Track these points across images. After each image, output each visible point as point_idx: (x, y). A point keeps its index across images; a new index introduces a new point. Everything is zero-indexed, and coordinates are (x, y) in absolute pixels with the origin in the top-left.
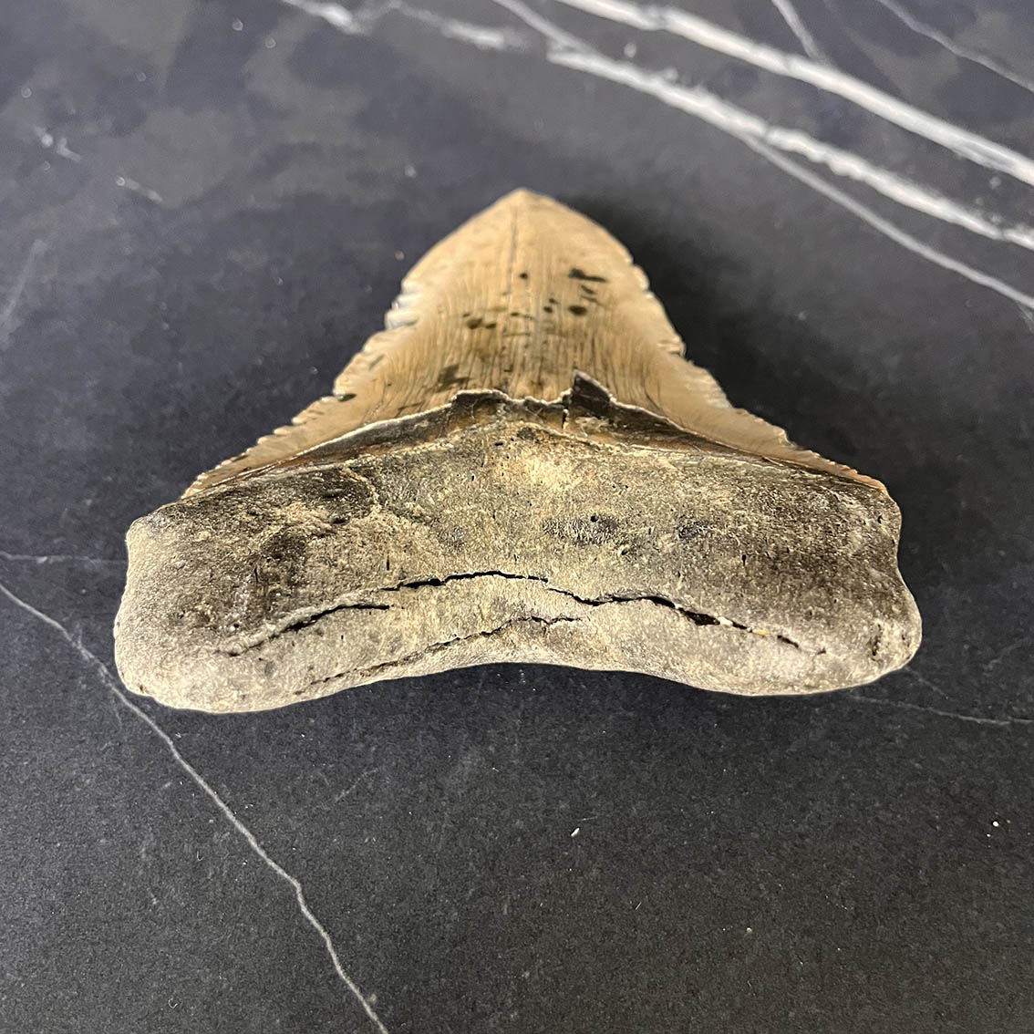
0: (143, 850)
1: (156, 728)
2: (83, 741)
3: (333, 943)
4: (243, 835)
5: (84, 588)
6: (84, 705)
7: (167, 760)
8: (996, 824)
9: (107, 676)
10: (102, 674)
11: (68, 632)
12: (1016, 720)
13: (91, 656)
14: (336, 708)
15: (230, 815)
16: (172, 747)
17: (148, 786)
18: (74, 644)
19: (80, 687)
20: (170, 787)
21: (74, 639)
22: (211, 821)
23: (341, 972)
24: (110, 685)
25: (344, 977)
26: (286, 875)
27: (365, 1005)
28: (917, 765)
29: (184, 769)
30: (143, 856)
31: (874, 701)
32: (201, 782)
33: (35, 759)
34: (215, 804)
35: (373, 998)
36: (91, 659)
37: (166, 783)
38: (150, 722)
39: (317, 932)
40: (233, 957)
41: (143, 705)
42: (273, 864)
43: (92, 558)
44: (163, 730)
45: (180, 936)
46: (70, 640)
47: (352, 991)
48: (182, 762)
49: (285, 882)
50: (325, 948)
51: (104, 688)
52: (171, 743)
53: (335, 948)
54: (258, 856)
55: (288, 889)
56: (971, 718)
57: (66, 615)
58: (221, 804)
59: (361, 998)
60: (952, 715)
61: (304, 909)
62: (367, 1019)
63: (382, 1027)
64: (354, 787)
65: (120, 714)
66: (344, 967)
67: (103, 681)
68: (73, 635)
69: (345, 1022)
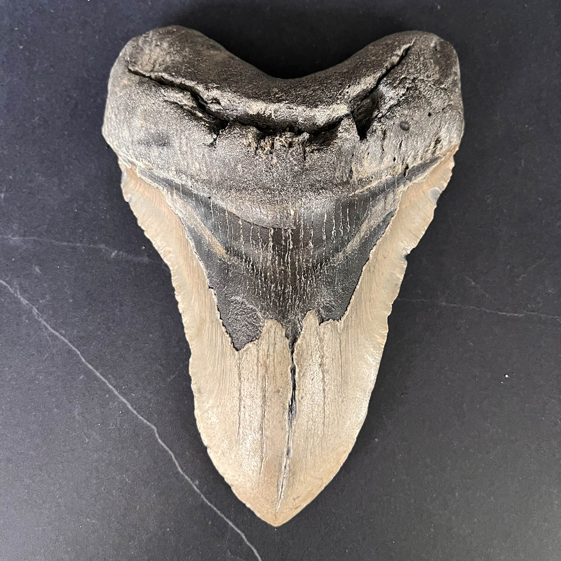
0: (76, 413)
1: (70, 344)
2: (34, 354)
3: (175, 457)
4: (124, 403)
5: (13, 257)
6: (29, 332)
7: (79, 363)
8: (507, 376)
9: (38, 314)
10: (35, 313)
11: (11, 287)
12: (528, 313)
13: (27, 302)
14: (162, 327)
15: (116, 393)
16: (80, 355)
17: (72, 378)
18: (16, 295)
19: (25, 322)
20: (83, 378)
21: (15, 292)
22: (107, 396)
23: (181, 471)
24: (40, 319)
25: (182, 473)
26: (148, 423)
27: (194, 486)
28: (471, 344)
29: (88, 368)
30: (77, 417)
31: (452, 305)
32: (98, 374)
33: (11, 366)
34: (107, 387)
35: (197, 482)
36: (27, 304)
37: (80, 376)
38: (66, 341)
39: (167, 452)
40: (128, 466)
41: (60, 331)
42: (141, 418)
43: (13, 236)
44: (74, 345)
45: (102, 457)
46: (13, 292)
47: (186, 480)
48: (87, 363)
49: (149, 427)
50: (172, 460)
51: (38, 321)
52: (79, 353)
53: (176, 459)
54: (133, 414)
55: (151, 430)
56: (504, 313)
57: (7, 276)
58: (111, 387)
59: (191, 482)
60: (494, 312)
61: (159, 440)
62: (195, 492)
63: (202, 496)
64: (177, 373)
65: (50, 337)
66: (182, 468)
67: (36, 317)
68: (13, 289)
69: (185, 494)
